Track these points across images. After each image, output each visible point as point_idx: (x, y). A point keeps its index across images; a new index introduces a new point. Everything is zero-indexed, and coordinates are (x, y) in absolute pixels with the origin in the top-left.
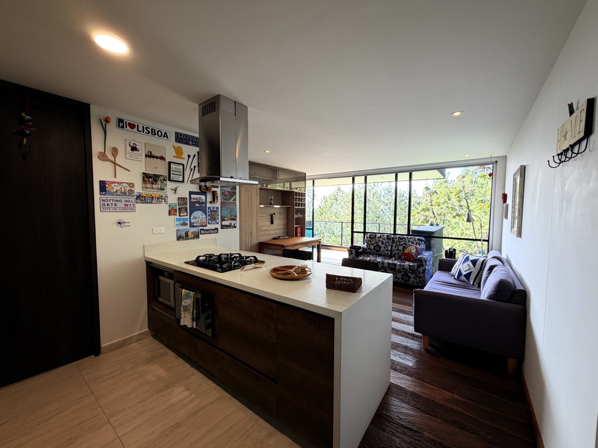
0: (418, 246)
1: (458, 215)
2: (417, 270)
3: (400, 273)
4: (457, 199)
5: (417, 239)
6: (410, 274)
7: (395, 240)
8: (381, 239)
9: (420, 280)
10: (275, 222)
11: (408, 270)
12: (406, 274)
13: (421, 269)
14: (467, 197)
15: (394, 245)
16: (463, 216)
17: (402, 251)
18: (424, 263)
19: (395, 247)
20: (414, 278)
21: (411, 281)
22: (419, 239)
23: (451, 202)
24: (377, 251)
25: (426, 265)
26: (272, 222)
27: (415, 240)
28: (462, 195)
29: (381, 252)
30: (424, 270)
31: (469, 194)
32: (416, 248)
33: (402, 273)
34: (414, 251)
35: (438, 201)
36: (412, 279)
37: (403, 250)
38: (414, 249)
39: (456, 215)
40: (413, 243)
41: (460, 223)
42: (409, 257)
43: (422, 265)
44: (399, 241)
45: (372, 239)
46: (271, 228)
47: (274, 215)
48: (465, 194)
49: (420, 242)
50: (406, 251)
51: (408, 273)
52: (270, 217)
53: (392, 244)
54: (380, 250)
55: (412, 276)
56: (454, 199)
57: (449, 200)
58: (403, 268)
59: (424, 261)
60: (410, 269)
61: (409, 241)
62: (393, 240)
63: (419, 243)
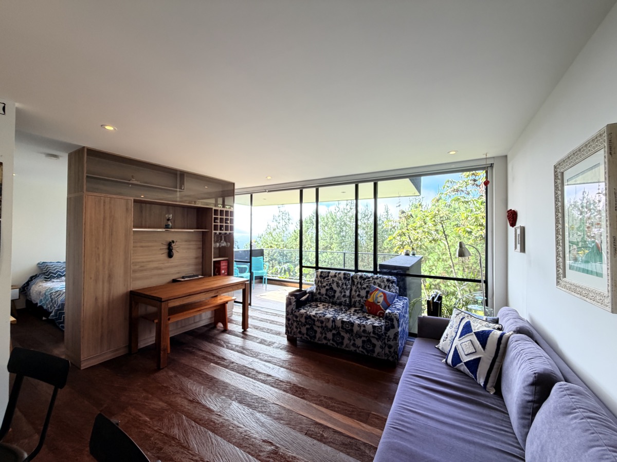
0: (387, 292)
1: (434, 240)
2: (386, 333)
3: (360, 337)
4: (432, 223)
5: (385, 280)
6: (374, 341)
7: (355, 280)
8: (336, 279)
9: (390, 352)
10: (176, 254)
11: (372, 335)
12: (369, 341)
13: (391, 333)
14: (442, 221)
15: (354, 288)
16: (439, 241)
17: (364, 299)
18: (395, 323)
19: (356, 291)
20: (381, 347)
21: (376, 353)
22: (388, 280)
23: (427, 226)
24: (330, 297)
25: (398, 327)
26: (170, 255)
27: (383, 282)
28: (438, 219)
29: (335, 299)
30: (396, 335)
31: (444, 218)
32: (384, 294)
33: (363, 338)
34: (381, 300)
35: (414, 225)
36: (378, 350)
37: (367, 297)
38: (381, 296)
39: (433, 240)
40: (379, 286)
41: (437, 248)
42: (374, 310)
43: (393, 327)
44: (361, 283)
45: (324, 278)
46: (167, 265)
47: (173, 245)
48: (441, 218)
49: (391, 285)
50: (370, 300)
51: (372, 339)
52: (166, 247)
53: (351, 286)
54: (334, 296)
55: (378, 344)
56: (430, 224)
57: (425, 224)
58: (364, 331)
59: (395, 320)
60: (374, 332)
61: (375, 283)
62: (353, 281)
63: (389, 286)
